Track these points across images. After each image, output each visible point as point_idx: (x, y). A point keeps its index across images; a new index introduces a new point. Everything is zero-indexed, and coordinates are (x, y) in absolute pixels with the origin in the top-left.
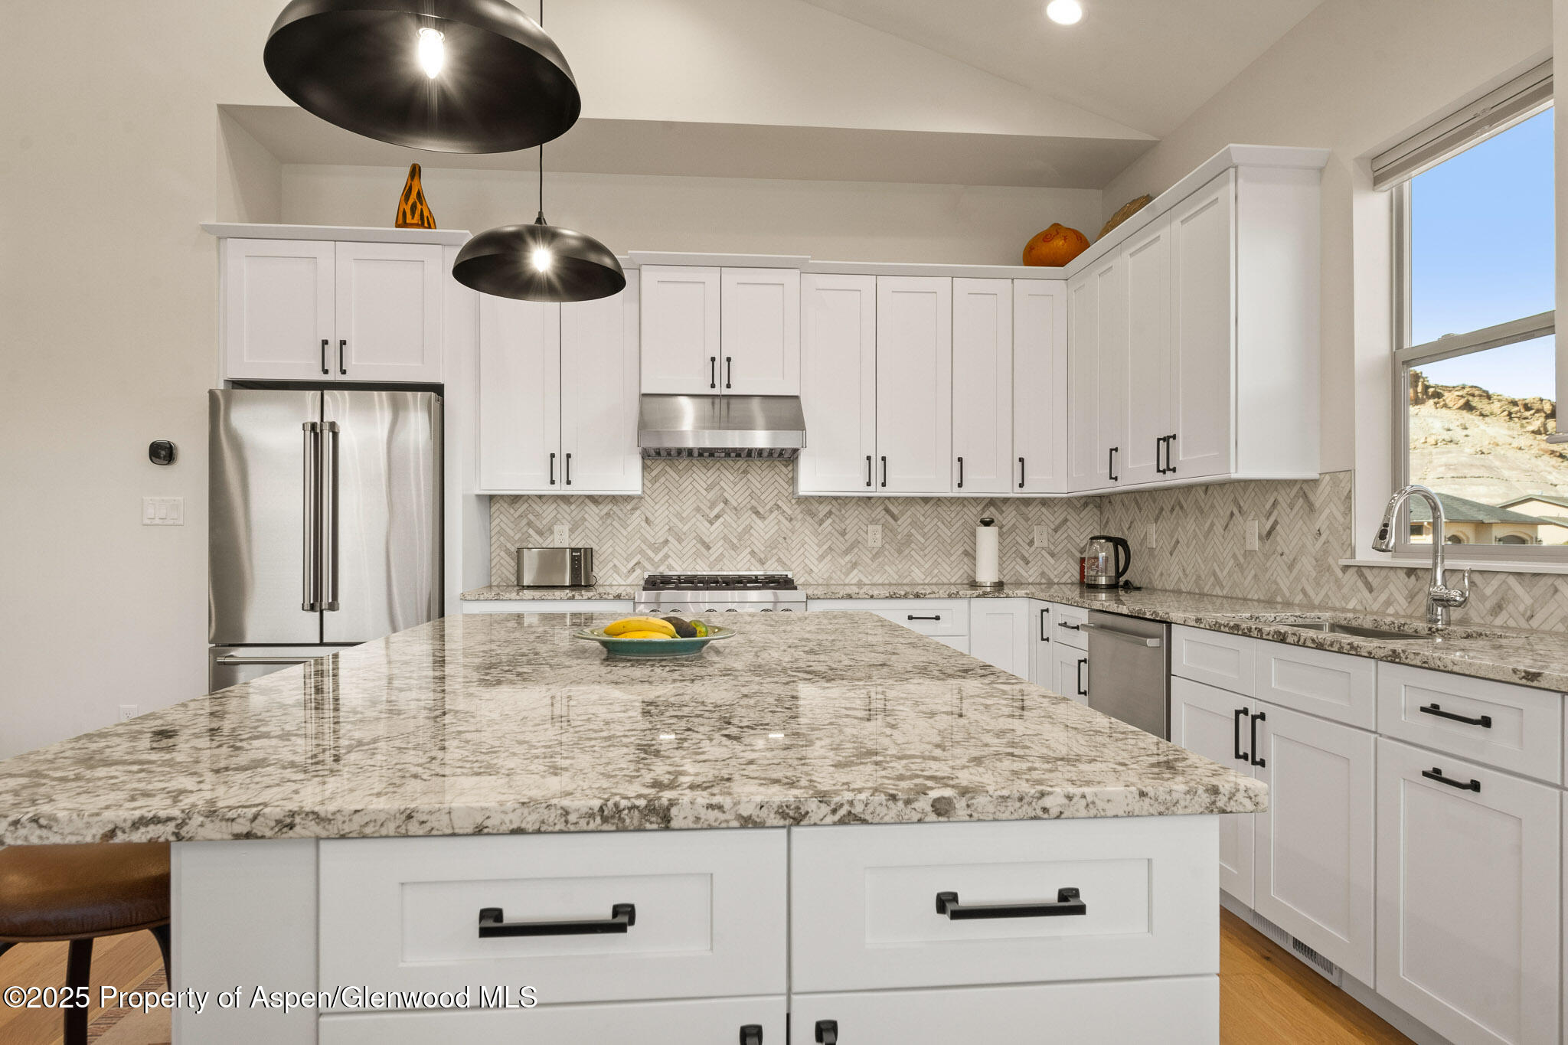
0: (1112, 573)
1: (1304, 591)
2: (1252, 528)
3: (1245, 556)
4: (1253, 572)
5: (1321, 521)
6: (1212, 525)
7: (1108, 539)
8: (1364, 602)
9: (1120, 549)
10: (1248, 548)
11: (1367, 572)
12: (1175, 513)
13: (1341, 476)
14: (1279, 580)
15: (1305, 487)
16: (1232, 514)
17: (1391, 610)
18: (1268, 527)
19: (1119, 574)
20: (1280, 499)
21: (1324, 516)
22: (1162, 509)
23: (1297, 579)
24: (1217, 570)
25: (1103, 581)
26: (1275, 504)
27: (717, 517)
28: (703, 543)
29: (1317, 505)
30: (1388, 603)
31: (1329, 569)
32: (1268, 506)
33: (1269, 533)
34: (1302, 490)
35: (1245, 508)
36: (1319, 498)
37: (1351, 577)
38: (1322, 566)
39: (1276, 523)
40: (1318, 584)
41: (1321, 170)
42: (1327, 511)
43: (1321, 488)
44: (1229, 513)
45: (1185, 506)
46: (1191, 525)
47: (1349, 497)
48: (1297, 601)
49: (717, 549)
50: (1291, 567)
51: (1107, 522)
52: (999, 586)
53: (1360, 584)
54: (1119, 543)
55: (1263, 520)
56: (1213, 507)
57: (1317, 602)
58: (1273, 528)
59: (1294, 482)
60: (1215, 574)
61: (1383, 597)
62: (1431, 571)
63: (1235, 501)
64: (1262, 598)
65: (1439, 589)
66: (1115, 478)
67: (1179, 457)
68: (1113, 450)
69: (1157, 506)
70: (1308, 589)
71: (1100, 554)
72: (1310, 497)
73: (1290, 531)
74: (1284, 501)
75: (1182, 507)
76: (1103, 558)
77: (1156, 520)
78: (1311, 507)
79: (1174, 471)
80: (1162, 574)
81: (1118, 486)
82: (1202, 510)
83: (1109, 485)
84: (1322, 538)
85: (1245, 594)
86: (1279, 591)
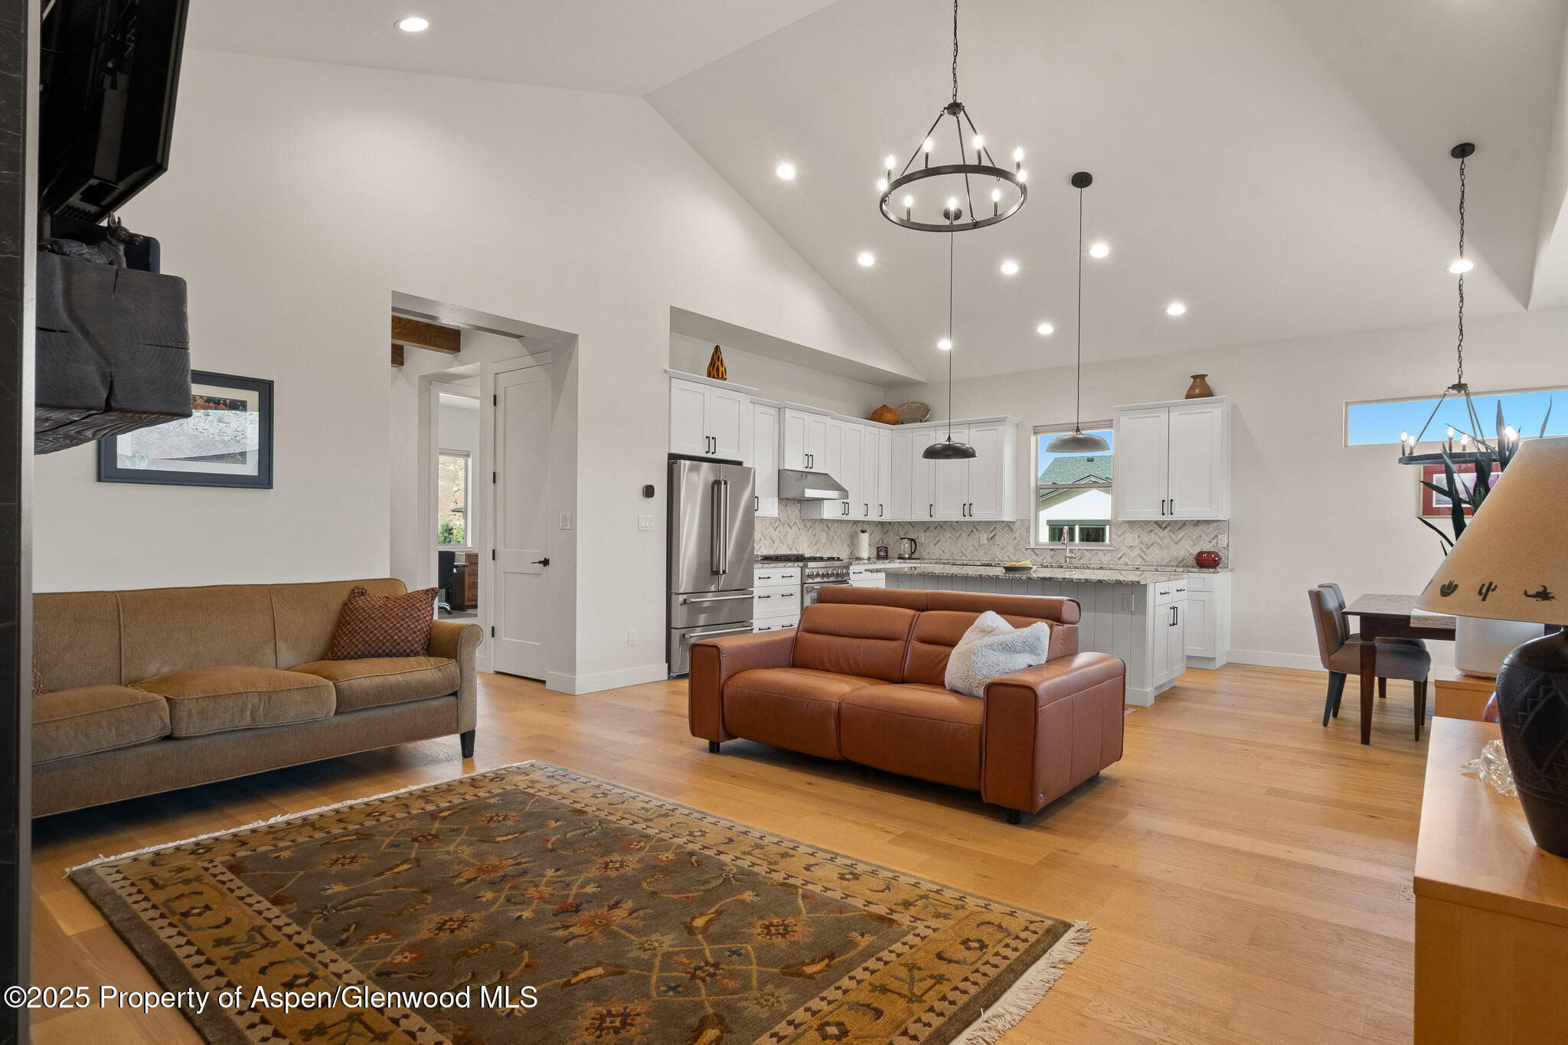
0: (910, 553)
1: (1008, 557)
2: (984, 537)
3: (979, 546)
4: (983, 551)
5: (1017, 534)
6: (961, 534)
7: (908, 539)
8: (1034, 559)
9: (913, 543)
10: (980, 541)
11: (1036, 550)
12: (937, 529)
13: (1025, 521)
14: (996, 554)
15: (1009, 524)
16: (972, 531)
17: (1045, 561)
18: (991, 536)
20: (997, 527)
22: (929, 527)
24: (964, 551)
25: (907, 556)
26: (995, 528)
27: (777, 527)
28: (772, 540)
29: (1015, 529)
30: (1044, 559)
31: (1020, 549)
32: (991, 529)
33: (992, 538)
34: (1009, 526)
35: (978, 529)
36: (1015, 527)
37: (1029, 552)
39: (995, 534)
41: (1018, 425)
42: (1019, 532)
43: (1016, 524)
44: (970, 530)
45: (944, 527)
46: (948, 535)
47: (1029, 527)
49: (776, 544)
50: (1002, 549)
52: (869, 559)
53: (1033, 554)
54: (913, 540)
55: (989, 534)
56: (959, 528)
58: (994, 536)
59: (1005, 522)
60: (962, 552)
62: (1066, 549)
63: (972, 526)
64: (988, 559)
65: (1068, 554)
66: (931, 516)
67: (974, 511)
68: (931, 505)
69: (926, 526)
70: (1010, 555)
71: (904, 545)
72: (1012, 527)
73: (1003, 538)
74: (999, 527)
75: (942, 527)
76: (906, 546)
77: (925, 532)
78: (1012, 530)
79: (971, 516)
80: (928, 553)
81: (932, 519)
82: (955, 530)
83: (927, 518)
84: (1017, 540)
85: (979, 558)
86: (996, 557)
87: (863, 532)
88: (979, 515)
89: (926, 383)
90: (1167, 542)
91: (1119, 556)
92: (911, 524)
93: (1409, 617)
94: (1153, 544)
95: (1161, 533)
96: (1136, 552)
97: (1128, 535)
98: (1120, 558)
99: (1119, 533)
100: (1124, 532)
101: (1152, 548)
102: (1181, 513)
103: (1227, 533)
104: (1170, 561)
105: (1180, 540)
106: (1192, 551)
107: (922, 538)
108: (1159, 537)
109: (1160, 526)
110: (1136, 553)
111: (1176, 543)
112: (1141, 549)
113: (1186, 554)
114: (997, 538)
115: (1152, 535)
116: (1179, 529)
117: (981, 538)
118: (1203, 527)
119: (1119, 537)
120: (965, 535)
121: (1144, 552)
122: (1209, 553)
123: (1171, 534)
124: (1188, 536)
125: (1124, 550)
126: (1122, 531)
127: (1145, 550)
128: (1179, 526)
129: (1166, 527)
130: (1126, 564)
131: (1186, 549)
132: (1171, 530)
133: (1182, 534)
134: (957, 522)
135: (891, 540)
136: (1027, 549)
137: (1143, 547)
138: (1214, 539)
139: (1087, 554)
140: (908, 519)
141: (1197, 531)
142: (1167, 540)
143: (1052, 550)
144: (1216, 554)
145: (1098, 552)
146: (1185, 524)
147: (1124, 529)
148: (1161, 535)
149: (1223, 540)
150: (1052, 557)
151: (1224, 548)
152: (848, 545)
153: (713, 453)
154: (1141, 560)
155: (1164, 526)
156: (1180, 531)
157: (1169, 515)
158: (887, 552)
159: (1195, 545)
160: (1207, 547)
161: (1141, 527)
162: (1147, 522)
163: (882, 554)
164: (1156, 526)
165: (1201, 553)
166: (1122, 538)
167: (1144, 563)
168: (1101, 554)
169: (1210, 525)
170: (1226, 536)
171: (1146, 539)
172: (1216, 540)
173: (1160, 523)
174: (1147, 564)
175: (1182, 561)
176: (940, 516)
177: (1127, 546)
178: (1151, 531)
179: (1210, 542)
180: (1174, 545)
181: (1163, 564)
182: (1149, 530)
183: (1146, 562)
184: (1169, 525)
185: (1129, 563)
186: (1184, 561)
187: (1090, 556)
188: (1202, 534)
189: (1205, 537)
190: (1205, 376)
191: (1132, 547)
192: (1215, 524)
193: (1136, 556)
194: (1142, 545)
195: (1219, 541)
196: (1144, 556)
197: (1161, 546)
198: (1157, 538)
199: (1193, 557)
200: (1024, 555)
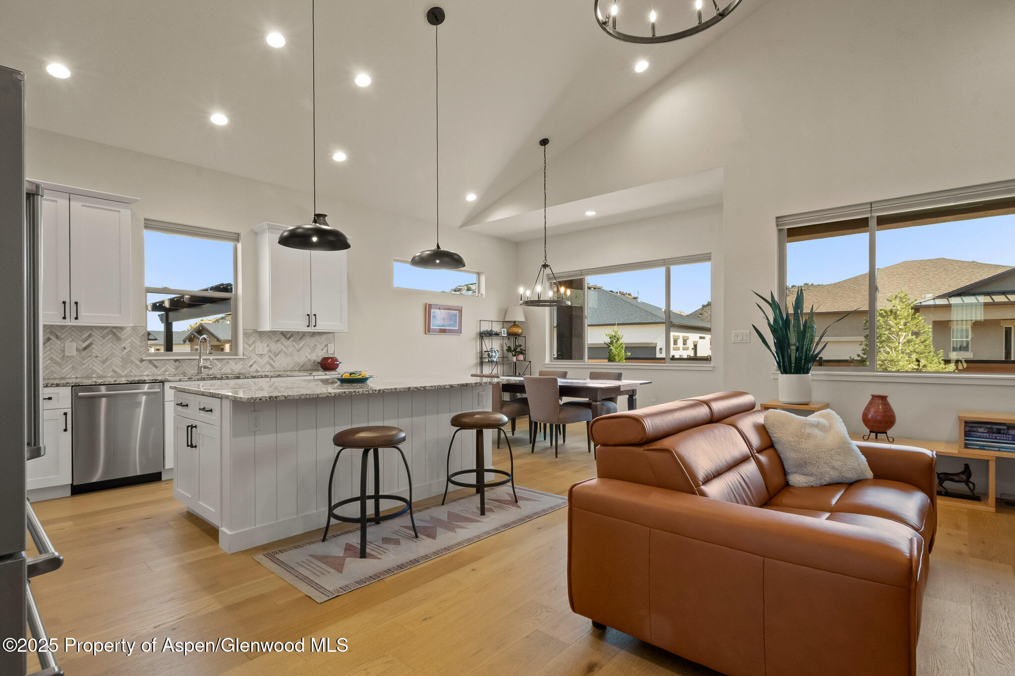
1: (114, 371)
2: (71, 347)
3: (63, 358)
4: (71, 366)
5: (126, 344)
8: (153, 372)
10: (67, 354)
11: (155, 362)
13: (139, 328)
14: (94, 368)
15: (114, 330)
17: (167, 373)
18: (84, 345)
20: (94, 333)
21: (127, 342)
23: (110, 366)
26: (90, 336)
29: (123, 337)
30: (166, 371)
31: (131, 361)
32: (84, 336)
33: (85, 348)
34: (114, 332)
36: (123, 335)
38: (126, 361)
39: (92, 344)
40: (123, 367)
42: (129, 340)
43: (124, 332)
47: (144, 336)
48: (109, 375)
50: (104, 362)
53: (150, 366)
55: (80, 342)
57: (123, 374)
58: (89, 346)
59: (107, 327)
61: (163, 370)
62: (199, 360)
64: (78, 376)
65: (202, 364)
67: (82, 313)
70: (116, 369)
72: (118, 334)
73: (102, 348)
74: (96, 334)
78: (119, 339)
79: (74, 319)
84: (125, 350)
85: (63, 376)
86: (94, 371)
88: (89, 319)
91: (250, 364)
93: (620, 386)
94: (279, 352)
95: (287, 343)
96: (266, 359)
97: (258, 344)
98: (251, 366)
99: (250, 343)
100: (254, 342)
101: (279, 356)
103: (333, 343)
104: (293, 367)
105: (301, 348)
106: (310, 357)
108: (285, 346)
109: (285, 336)
110: (266, 361)
111: (298, 351)
112: (270, 357)
113: (306, 359)
114: (95, 350)
115: (279, 345)
116: (301, 339)
117: (67, 349)
118: (318, 338)
119: (250, 346)
121: (272, 359)
122: (332, 358)
123: (294, 343)
124: (307, 346)
125: (255, 358)
126: (252, 341)
127: (274, 358)
128: (300, 337)
129: (290, 338)
130: (257, 371)
131: (306, 357)
132: (293, 340)
133: (303, 343)
136: (142, 361)
137: (272, 355)
138: (325, 347)
139: (218, 363)
141: (313, 341)
142: (291, 349)
143: (176, 361)
145: (229, 361)
146: (304, 335)
147: (254, 338)
149: (332, 348)
150: (177, 368)
151: (334, 354)
154: (270, 367)
155: (288, 336)
156: (301, 341)
157: (313, 328)
159: (311, 353)
160: (323, 354)
161: (270, 337)
162: (274, 333)
164: (282, 337)
166: (252, 347)
167: (273, 370)
168: (232, 363)
169: (322, 336)
170: (333, 345)
171: (274, 348)
172: (326, 348)
173: (285, 334)
174: (276, 370)
175: (303, 366)
177: (257, 354)
178: (278, 341)
179: (323, 350)
180: (297, 352)
181: (288, 369)
182: (276, 340)
183: (274, 368)
184: (292, 335)
185: (260, 370)
186: (304, 367)
187: (220, 366)
188: (317, 344)
189: (319, 346)
190: (326, 216)
191: (262, 355)
192: (326, 335)
193: (266, 364)
194: (270, 353)
195: (329, 349)
196: (272, 363)
197: (286, 354)
198: (283, 347)
199: (312, 361)
200: (136, 365)
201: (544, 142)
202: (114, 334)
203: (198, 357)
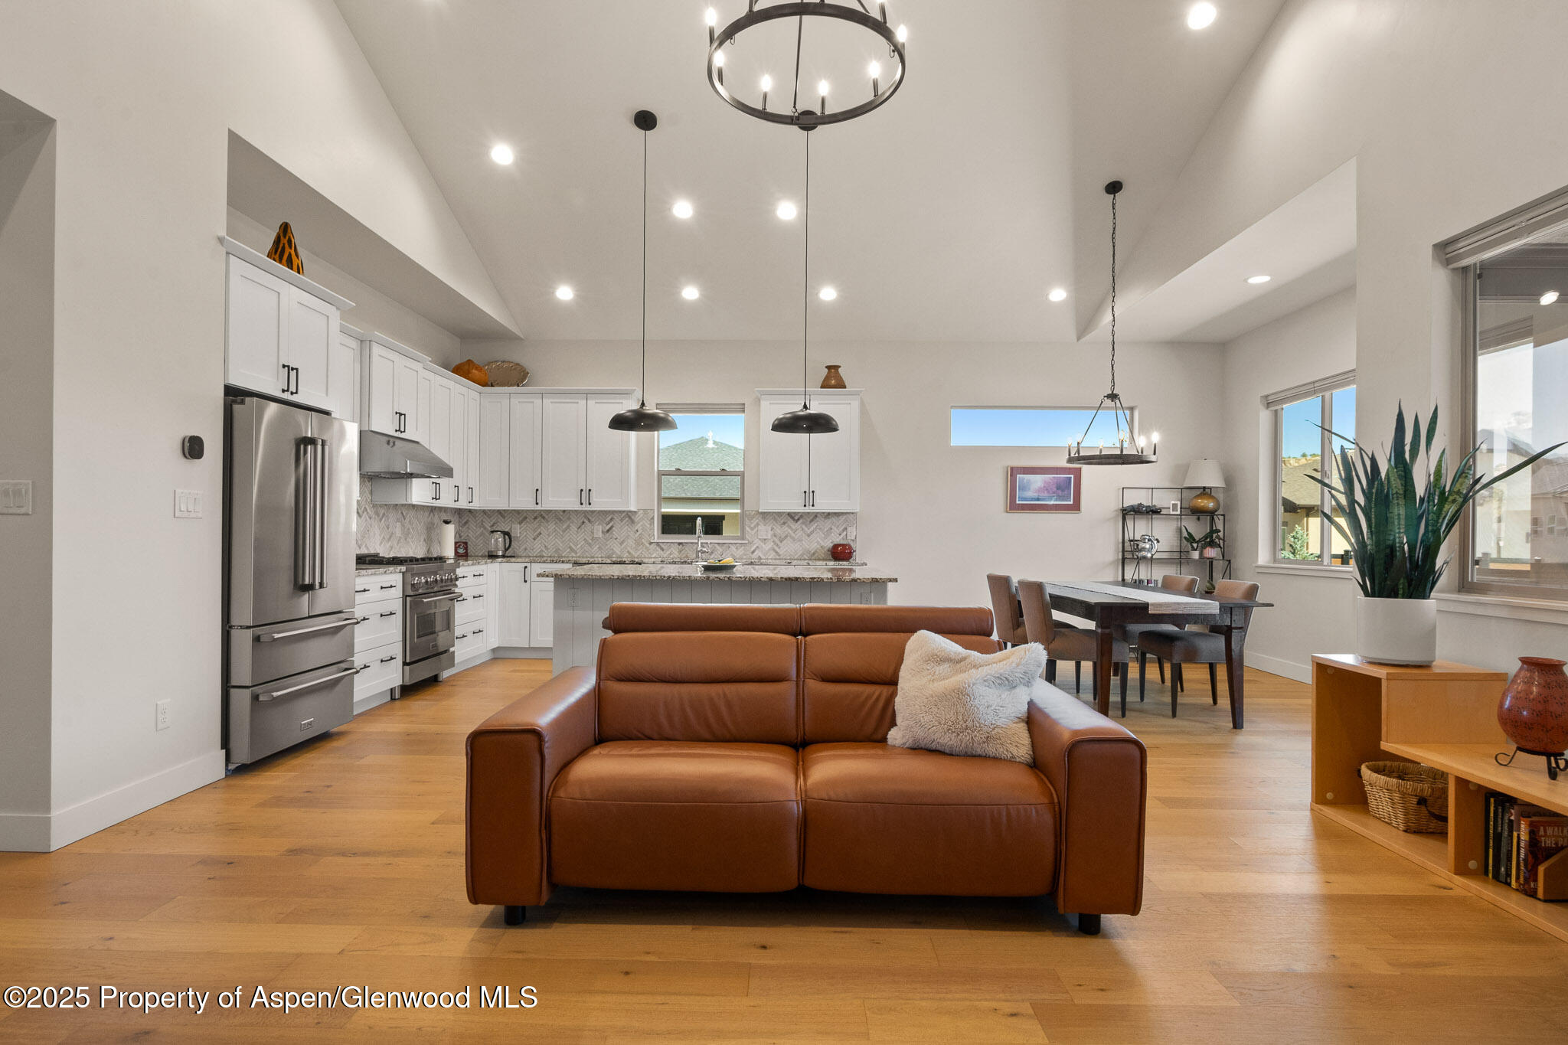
1: (628, 552)
2: (598, 530)
3: (593, 539)
4: (598, 546)
5: (638, 527)
6: (569, 526)
7: (499, 532)
8: (660, 554)
9: (507, 537)
10: (595, 536)
11: (661, 544)
12: (537, 521)
13: (649, 511)
14: (614, 549)
15: (629, 514)
16: (583, 522)
17: (672, 556)
18: (608, 528)
19: (506, 550)
20: (615, 518)
21: (639, 525)
22: (526, 518)
23: (625, 548)
24: (573, 547)
25: (500, 553)
26: (612, 519)
29: (636, 520)
30: (670, 554)
31: (642, 543)
32: (607, 520)
33: (608, 531)
35: (593, 520)
36: (636, 518)
38: (638, 543)
39: (613, 526)
40: (636, 549)
42: (641, 523)
43: (637, 515)
44: (581, 521)
45: (547, 517)
46: (552, 526)
47: (653, 519)
50: (621, 543)
51: (466, 523)
53: (658, 548)
54: (506, 534)
55: (605, 525)
56: (569, 519)
57: (636, 556)
58: (611, 528)
59: (624, 511)
60: (570, 548)
61: (668, 552)
62: (697, 543)
63: (585, 517)
64: (603, 556)
65: (699, 548)
66: (537, 504)
67: (592, 498)
68: (537, 490)
69: (521, 516)
70: (631, 551)
71: (497, 540)
72: (633, 517)
73: (621, 530)
74: (618, 518)
75: (544, 518)
76: (498, 539)
77: (520, 523)
78: (633, 522)
79: (590, 504)
80: (526, 549)
81: (538, 508)
82: (560, 520)
83: (532, 506)
84: (639, 533)
85: (593, 555)
86: (614, 553)
87: (447, 522)
88: (600, 503)
89: (522, 339)
90: (800, 534)
91: (752, 549)
92: (501, 513)
94: (786, 537)
95: (794, 526)
96: (770, 545)
97: (762, 527)
98: (753, 552)
99: (752, 526)
100: (758, 524)
101: (785, 542)
102: (822, 505)
103: (854, 526)
104: (802, 555)
105: (812, 533)
106: (823, 544)
107: (517, 530)
108: (792, 530)
109: (793, 518)
110: (770, 546)
111: (809, 536)
112: (774, 542)
113: (818, 546)
114: (615, 532)
115: (785, 528)
116: (812, 521)
117: (595, 531)
118: (834, 519)
119: (752, 529)
120: (574, 528)
121: (777, 545)
122: (843, 545)
123: (804, 527)
124: (819, 529)
125: (757, 543)
126: (755, 523)
127: (778, 542)
128: (811, 518)
129: (798, 519)
130: (760, 558)
131: (818, 542)
132: (803, 523)
133: (814, 526)
134: (564, 511)
135: (473, 534)
136: (651, 543)
137: (777, 540)
138: (843, 531)
139: (718, 548)
140: (502, 505)
141: (828, 524)
142: (800, 533)
143: (680, 544)
144: (850, 547)
145: (730, 545)
146: (816, 516)
147: (757, 521)
148: (794, 527)
149: (852, 533)
150: (680, 552)
151: (853, 540)
152: (425, 540)
153: (292, 393)
154: (774, 553)
155: (796, 518)
156: (812, 523)
157: (811, 507)
158: (466, 549)
159: (825, 538)
160: (838, 540)
161: (775, 519)
162: (780, 514)
163: (461, 551)
164: (789, 518)
165: (836, 546)
166: (755, 530)
167: (778, 557)
168: (733, 548)
169: (840, 518)
170: (854, 529)
171: (779, 532)
172: (845, 533)
173: (793, 515)
174: (781, 557)
175: (814, 554)
176: (550, 503)
177: (760, 539)
178: (784, 523)
179: (840, 535)
180: (806, 537)
181: (796, 557)
182: (782, 522)
183: (779, 555)
184: (801, 517)
185: (763, 557)
186: (816, 555)
187: (721, 550)
188: (833, 527)
189: (835, 529)
190: (840, 367)
191: (765, 540)
192: (845, 517)
193: (769, 550)
194: (775, 538)
195: (848, 534)
196: (777, 550)
197: (794, 539)
198: (789, 531)
199: (825, 550)
200: (648, 550)
201: (1114, 188)
202: (630, 517)
203: (696, 541)
